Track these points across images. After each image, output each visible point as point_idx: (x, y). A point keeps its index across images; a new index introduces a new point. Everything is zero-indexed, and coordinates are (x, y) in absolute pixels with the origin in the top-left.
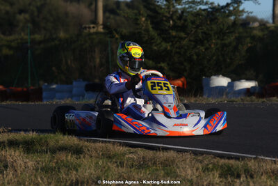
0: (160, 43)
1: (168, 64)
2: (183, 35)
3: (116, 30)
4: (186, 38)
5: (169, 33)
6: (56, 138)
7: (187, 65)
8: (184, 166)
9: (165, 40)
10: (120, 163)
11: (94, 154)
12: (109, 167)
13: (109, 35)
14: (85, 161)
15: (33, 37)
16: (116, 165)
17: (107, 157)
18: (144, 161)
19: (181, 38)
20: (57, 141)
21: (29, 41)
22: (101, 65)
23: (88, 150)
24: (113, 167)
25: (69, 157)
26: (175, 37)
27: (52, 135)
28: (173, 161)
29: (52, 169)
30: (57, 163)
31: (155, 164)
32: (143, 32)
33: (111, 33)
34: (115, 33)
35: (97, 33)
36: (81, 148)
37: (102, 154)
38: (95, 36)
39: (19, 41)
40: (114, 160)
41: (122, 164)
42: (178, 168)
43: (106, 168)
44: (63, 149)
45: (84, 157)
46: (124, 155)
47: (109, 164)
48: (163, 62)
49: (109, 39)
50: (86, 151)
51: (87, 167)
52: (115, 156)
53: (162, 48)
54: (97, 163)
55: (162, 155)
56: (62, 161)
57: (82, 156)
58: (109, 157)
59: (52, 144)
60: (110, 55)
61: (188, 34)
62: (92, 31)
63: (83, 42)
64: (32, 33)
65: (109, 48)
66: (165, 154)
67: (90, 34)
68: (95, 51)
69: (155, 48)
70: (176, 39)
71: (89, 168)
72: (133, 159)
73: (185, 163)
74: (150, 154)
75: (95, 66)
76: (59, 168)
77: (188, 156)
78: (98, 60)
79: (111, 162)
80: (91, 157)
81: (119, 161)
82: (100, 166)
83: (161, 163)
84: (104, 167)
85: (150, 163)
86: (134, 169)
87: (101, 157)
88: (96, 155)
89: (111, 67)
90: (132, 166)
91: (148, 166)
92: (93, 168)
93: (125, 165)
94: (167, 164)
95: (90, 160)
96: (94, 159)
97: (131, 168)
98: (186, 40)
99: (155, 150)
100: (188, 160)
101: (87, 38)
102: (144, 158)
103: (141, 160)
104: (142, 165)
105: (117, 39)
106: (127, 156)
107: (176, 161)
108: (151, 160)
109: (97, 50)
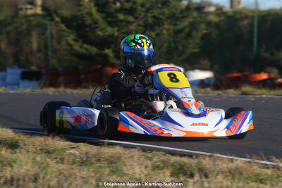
0: (105, 28)
1: (114, 51)
2: (131, 19)
3: (56, 13)
4: (134, 22)
5: (116, 17)
8: (132, 163)
9: (111, 24)
10: (61, 159)
11: (31, 149)
12: (48, 165)
13: (48, 18)
14: (20, 156)
16: (55, 161)
17: (46, 153)
18: (88, 157)
19: (129, 23)
22: (39, 50)
23: (25, 145)
24: (52, 162)
25: (3, 152)
26: (121, 21)
28: (119, 158)
31: (99, 160)
33: (50, 15)
34: (55, 16)
35: (35, 15)
36: (17, 142)
37: (41, 150)
38: (32, 18)
40: (54, 156)
41: (62, 160)
42: (125, 165)
43: (45, 164)
45: (20, 153)
46: (64, 150)
47: (48, 160)
48: (109, 48)
49: (48, 22)
50: (21, 145)
51: (24, 163)
52: (54, 151)
53: (107, 33)
54: (34, 159)
55: (107, 151)
57: (17, 150)
58: (48, 153)
60: (49, 40)
61: (136, 18)
62: (29, 12)
63: (18, 25)
65: (48, 32)
66: (111, 149)
67: (27, 16)
68: (32, 35)
69: (100, 33)
70: (123, 24)
71: (26, 164)
72: (74, 155)
73: (133, 161)
74: (93, 149)
75: (31, 52)
77: (136, 153)
78: (35, 45)
79: (49, 158)
80: (28, 152)
81: (59, 157)
82: (38, 162)
83: (107, 160)
84: (42, 164)
85: (93, 160)
86: (76, 165)
87: (39, 152)
88: (34, 150)
89: (50, 53)
90: (74, 162)
91: (92, 163)
92: (30, 165)
93: (65, 161)
94: (112, 161)
95: (26, 156)
96: (31, 154)
97: (72, 164)
98: (135, 25)
99: (100, 145)
100: (136, 157)
101: (23, 20)
102: (86, 154)
103: (84, 156)
104: (84, 162)
105: (57, 22)
106: (68, 152)
107: (123, 158)
108: (94, 156)
109: (35, 34)
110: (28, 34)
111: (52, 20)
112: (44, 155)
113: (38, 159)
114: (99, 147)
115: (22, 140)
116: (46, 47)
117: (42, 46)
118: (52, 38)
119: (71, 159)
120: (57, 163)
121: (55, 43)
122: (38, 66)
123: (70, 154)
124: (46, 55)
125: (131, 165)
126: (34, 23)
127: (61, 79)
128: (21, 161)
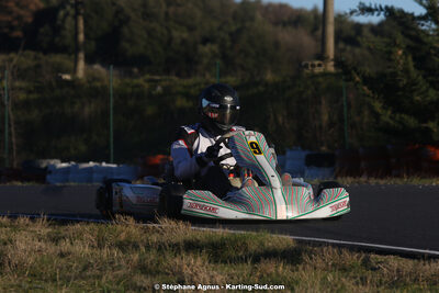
0: (426, 91)
3: (356, 69)
6: (261, 238)
9: (434, 85)
10: (362, 278)
11: (320, 264)
12: (343, 286)
13: (344, 77)
14: (304, 274)
15: (224, 79)
16: (354, 281)
17: (340, 270)
18: (400, 276)
20: (262, 244)
22: (331, 124)
24: (349, 284)
25: (281, 268)
27: (254, 234)
30: (261, 277)
31: (416, 280)
32: (400, 73)
33: (347, 73)
34: (354, 74)
35: (325, 74)
37: (333, 265)
38: (321, 79)
39: (203, 86)
40: (352, 274)
43: (339, 286)
44: (271, 254)
45: (304, 269)
47: (343, 280)
49: (343, 83)
50: (306, 258)
51: (309, 285)
52: (352, 267)
53: (428, 98)
54: (325, 278)
56: (269, 275)
57: (300, 267)
58: (344, 269)
59: (253, 247)
60: (345, 109)
62: (318, 70)
63: (301, 89)
64: (223, 73)
65: (344, 98)
66: (433, 264)
67: (314, 76)
68: (320, 103)
69: (418, 98)
71: (312, 286)
74: (409, 264)
75: (321, 127)
78: (325, 118)
79: (346, 277)
80: (316, 268)
81: (359, 275)
82: (329, 283)
83: (427, 280)
84: (335, 286)
85: (408, 280)
86: (383, 287)
87: (331, 268)
88: (324, 266)
89: (346, 128)
90: (380, 284)
91: (406, 285)
92: (318, 287)
93: (369, 281)
94: (435, 281)
95: (313, 274)
96: (319, 271)
97: (378, 286)
101: (309, 82)
102: (398, 271)
103: (395, 273)
104: (396, 282)
105: (357, 83)
108: (410, 274)
109: (324, 101)
110: (316, 101)
111: (351, 80)
112: (337, 273)
113: (330, 278)
114: (416, 261)
116: (341, 120)
117: (335, 119)
118: (349, 106)
119: (377, 279)
120: (357, 284)
121: (353, 113)
122: (329, 147)
124: (342, 130)
126: (324, 85)
127: (363, 164)
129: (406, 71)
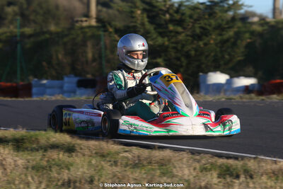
0: (156, 38)
1: (165, 60)
2: (180, 29)
3: (110, 24)
4: (183, 32)
5: (167, 28)
6: (48, 135)
7: (184, 61)
8: (181, 165)
9: (162, 35)
10: (114, 162)
11: (87, 152)
12: (102, 167)
13: (102, 29)
14: (77, 159)
15: (23, 30)
16: (109, 164)
17: (100, 156)
18: (140, 160)
19: (178, 33)
20: (48, 139)
21: (18, 34)
22: (94, 60)
23: (81, 149)
24: (106, 165)
25: (61, 156)
26: (171, 32)
27: (43, 133)
28: (169, 161)
29: (44, 168)
30: (48, 161)
31: (150, 163)
32: (139, 26)
33: (104, 26)
34: (108, 27)
35: (90, 27)
36: (74, 146)
37: (96, 153)
38: (87, 30)
39: (8, 34)
40: (108, 159)
41: (116, 163)
42: (175, 167)
43: (100, 167)
44: (54, 147)
45: (77, 156)
46: (118, 153)
47: (103, 163)
48: (160, 57)
49: (101, 33)
50: (78, 149)
51: (80, 166)
52: (108, 154)
53: (157, 43)
54: (90, 162)
55: (158, 154)
56: (53, 160)
57: (74, 154)
58: (103, 156)
59: (43, 141)
60: (103, 50)
61: (184, 28)
62: (85, 24)
63: (75, 36)
64: (22, 26)
65: (102, 43)
66: (161, 152)
67: (82, 28)
68: (87, 46)
69: (151, 43)
70: (173, 34)
71: (82, 167)
72: (127, 158)
73: (183, 164)
74: (146, 152)
75: (87, 61)
76: (50, 167)
77: (185, 156)
78: (90, 55)
79: (104, 161)
80: (84, 155)
81: (113, 160)
82: (93, 165)
83: (157, 162)
84: (97, 167)
85: (145, 163)
86: (128, 168)
87: (94, 155)
88: (89, 153)
89: (104, 63)
90: (127, 165)
91: (143, 166)
92: (86, 167)
93: (119, 164)
94: (162, 164)
95: (83, 159)
96: (87, 157)
97: (125, 167)
98: (183, 35)
99: (151, 148)
100: (185, 160)
101: (79, 32)
102: (139, 157)
103: (136, 159)
104: (137, 164)
105: (111, 32)
106: (121, 155)
107: (172, 161)
108: (146, 159)
109: (89, 44)
110: (84, 44)
111: (106, 31)
112: (98, 159)
113: (93, 162)
114: (150, 150)
115: (78, 145)
116: (100, 57)
117: (96, 56)
118: (106, 48)
119: (124, 162)
120: (111, 165)
121: (108, 52)
122: (93, 75)
123: (124, 157)
124: (101, 64)
125: (180, 167)
126: (89, 34)
128: (78, 164)
129: (143, 24)
